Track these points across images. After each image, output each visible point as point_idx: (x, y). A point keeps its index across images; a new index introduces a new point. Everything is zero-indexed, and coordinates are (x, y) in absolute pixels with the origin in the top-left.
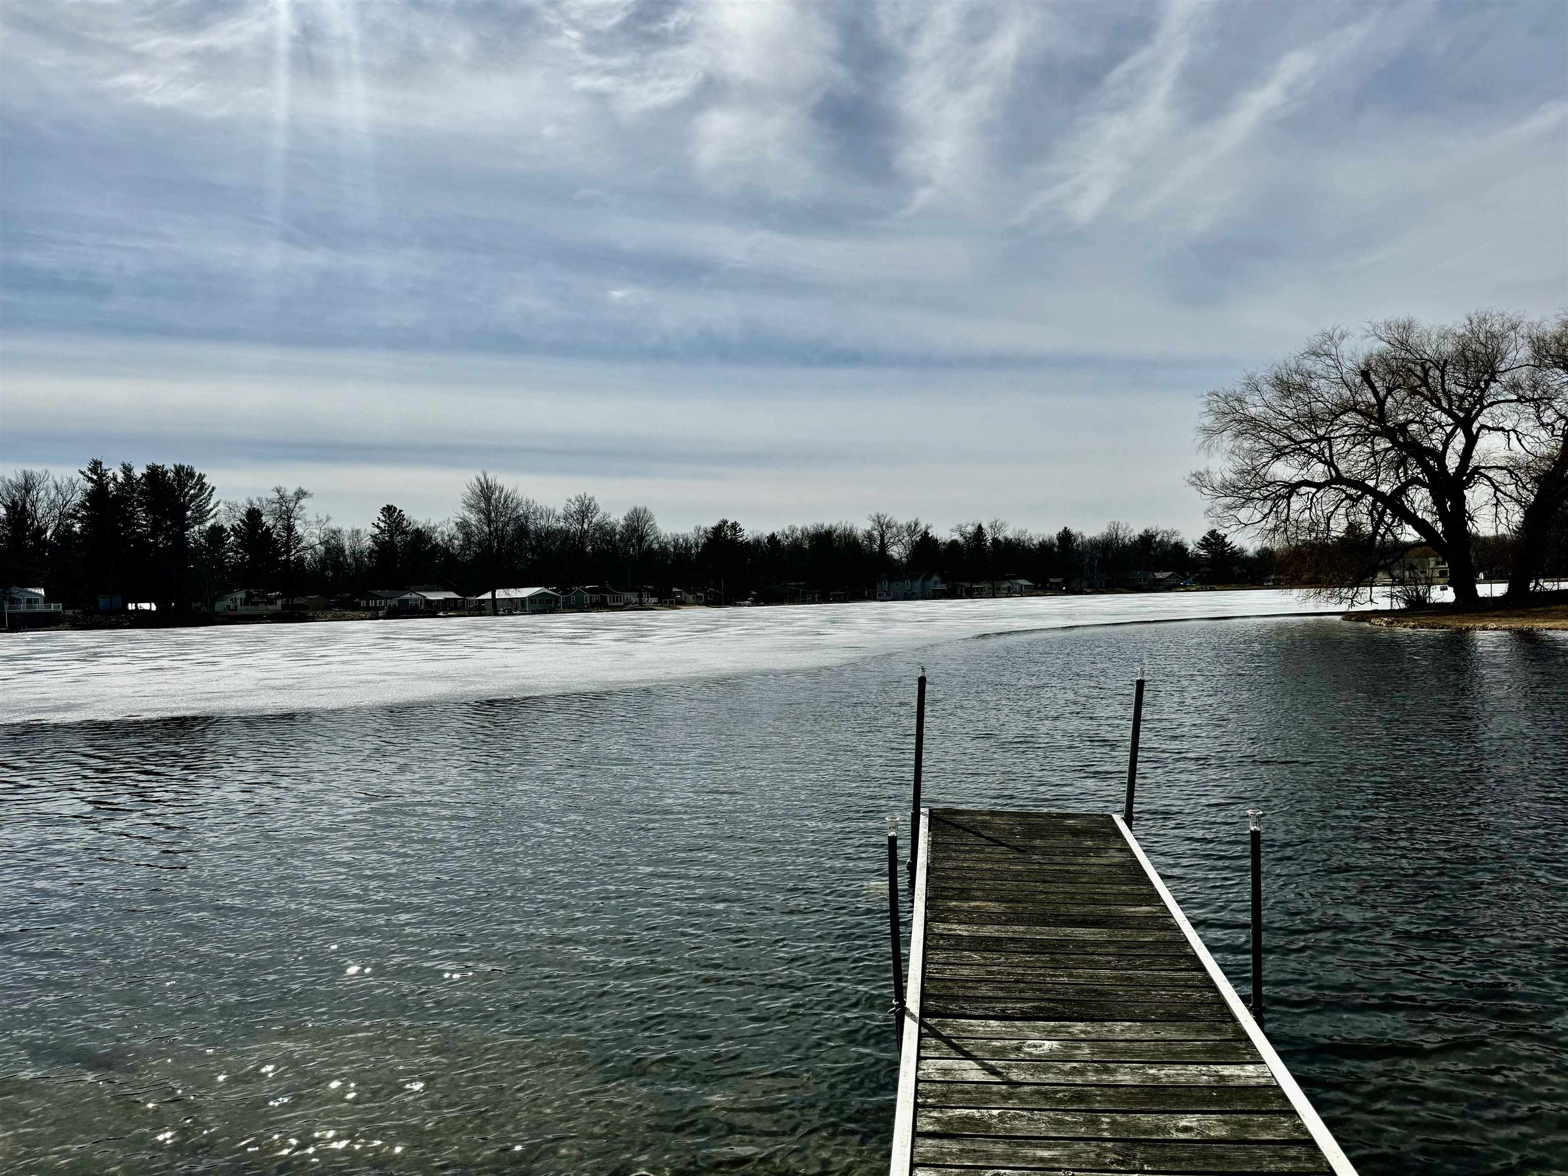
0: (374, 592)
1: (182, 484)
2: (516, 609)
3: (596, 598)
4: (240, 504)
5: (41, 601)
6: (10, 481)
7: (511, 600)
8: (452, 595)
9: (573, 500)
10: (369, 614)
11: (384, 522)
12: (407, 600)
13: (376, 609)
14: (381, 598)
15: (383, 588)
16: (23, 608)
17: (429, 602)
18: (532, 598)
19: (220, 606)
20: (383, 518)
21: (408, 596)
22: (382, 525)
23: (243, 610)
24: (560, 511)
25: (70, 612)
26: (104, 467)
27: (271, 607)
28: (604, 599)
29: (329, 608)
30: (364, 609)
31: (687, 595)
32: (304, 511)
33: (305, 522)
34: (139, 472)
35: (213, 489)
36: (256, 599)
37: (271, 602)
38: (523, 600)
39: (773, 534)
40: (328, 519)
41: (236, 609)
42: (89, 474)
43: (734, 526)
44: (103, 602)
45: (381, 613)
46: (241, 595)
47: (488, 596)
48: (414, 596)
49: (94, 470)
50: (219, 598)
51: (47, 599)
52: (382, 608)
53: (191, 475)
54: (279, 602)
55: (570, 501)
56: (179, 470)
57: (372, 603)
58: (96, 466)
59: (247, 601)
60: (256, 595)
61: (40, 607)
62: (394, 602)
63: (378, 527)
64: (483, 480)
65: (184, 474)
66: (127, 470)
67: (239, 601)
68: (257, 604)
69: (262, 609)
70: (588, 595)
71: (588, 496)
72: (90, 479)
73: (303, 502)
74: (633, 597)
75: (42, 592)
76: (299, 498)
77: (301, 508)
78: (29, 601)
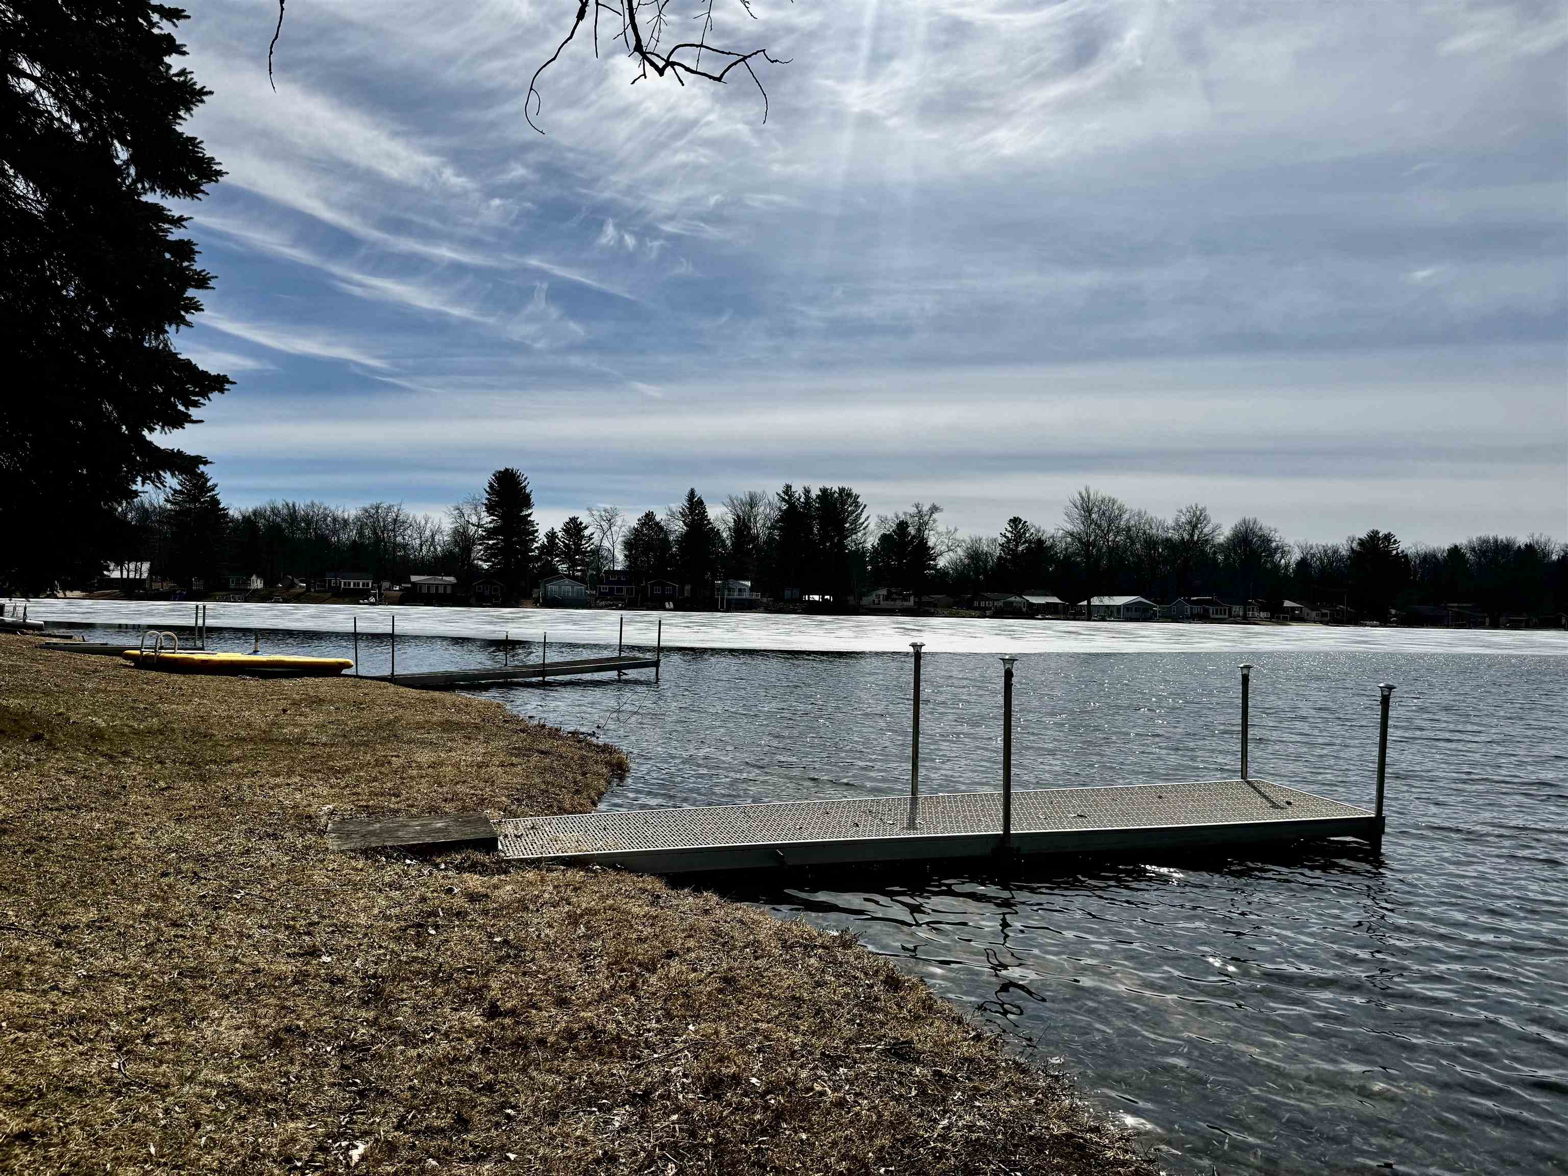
0: (985, 594)
1: (843, 503)
2: (1109, 617)
3: (1197, 609)
4: (889, 518)
5: (747, 590)
6: (741, 500)
7: (1108, 607)
8: (1055, 600)
9: (1184, 510)
10: (978, 613)
11: (1011, 532)
12: (1012, 603)
13: (986, 609)
14: (989, 599)
15: (993, 591)
16: (736, 595)
17: (1031, 605)
18: (1127, 607)
19: (866, 601)
20: (1010, 529)
21: (1012, 599)
22: (1009, 535)
23: (884, 604)
24: (1170, 522)
25: (765, 600)
26: (793, 490)
27: (906, 603)
28: (1207, 611)
29: (949, 606)
30: (975, 609)
31: (1309, 611)
32: (937, 524)
33: (937, 533)
34: (815, 492)
35: (865, 506)
36: (894, 596)
37: (906, 599)
38: (1118, 608)
39: (1456, 547)
40: (956, 530)
41: (879, 604)
42: (782, 495)
43: (1388, 537)
44: (788, 593)
45: (988, 613)
46: (883, 592)
47: (1085, 603)
48: (1018, 599)
49: (786, 493)
50: (867, 594)
51: (752, 589)
52: (989, 609)
53: (849, 495)
54: (912, 599)
55: (1181, 511)
56: (842, 490)
57: (982, 604)
58: (788, 487)
59: (887, 598)
60: (895, 593)
61: (746, 595)
62: (1000, 603)
63: (1005, 537)
64: (1084, 494)
65: (845, 494)
66: (807, 492)
67: (881, 597)
68: (894, 600)
69: (899, 604)
70: (1188, 607)
71: (1200, 507)
72: (784, 499)
73: (935, 516)
74: (1238, 610)
75: (749, 584)
76: (932, 513)
77: (935, 521)
78: (740, 590)
